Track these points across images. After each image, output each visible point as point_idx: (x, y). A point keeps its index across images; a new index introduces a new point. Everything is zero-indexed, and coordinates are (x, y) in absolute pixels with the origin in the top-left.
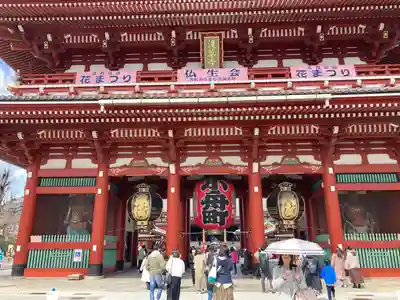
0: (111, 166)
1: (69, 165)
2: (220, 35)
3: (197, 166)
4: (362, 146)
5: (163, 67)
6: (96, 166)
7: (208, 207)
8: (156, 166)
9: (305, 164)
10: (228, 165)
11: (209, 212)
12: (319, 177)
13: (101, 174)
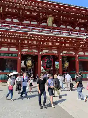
0: (22, 51)
1: (9, 50)
2: (53, 17)
3: (46, 53)
4: (84, 50)
5: (35, 23)
6: (17, 51)
7: (47, 63)
8: (35, 52)
9: (72, 54)
10: (54, 53)
11: (48, 65)
12: (75, 57)
13: (19, 53)
